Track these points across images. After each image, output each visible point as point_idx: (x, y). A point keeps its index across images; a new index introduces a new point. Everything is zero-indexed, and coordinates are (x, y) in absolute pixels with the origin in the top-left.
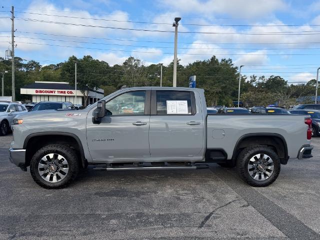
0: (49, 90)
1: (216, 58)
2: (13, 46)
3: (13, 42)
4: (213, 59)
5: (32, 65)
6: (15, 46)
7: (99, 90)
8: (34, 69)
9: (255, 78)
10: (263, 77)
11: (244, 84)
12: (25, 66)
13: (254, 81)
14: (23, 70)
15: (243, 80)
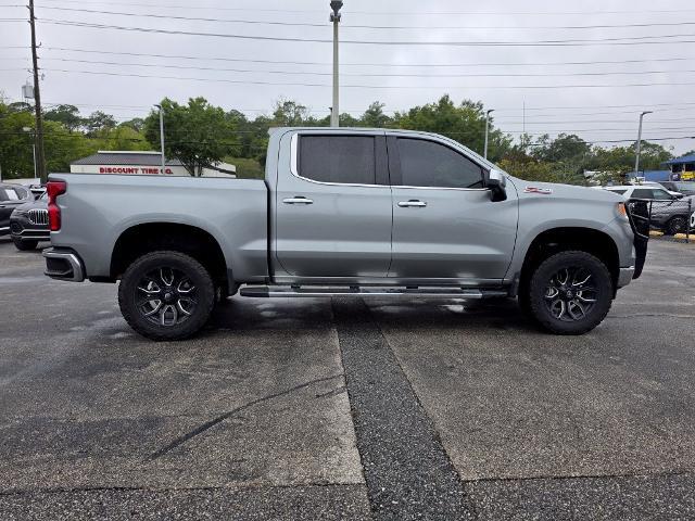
0: (126, 167)
1: (451, 99)
2: (36, 76)
3: (36, 68)
4: (444, 101)
5: (99, 119)
7: (220, 167)
8: (102, 127)
9: (528, 140)
10: (546, 137)
11: (508, 150)
12: (85, 121)
13: (526, 146)
14: (81, 130)
15: (506, 143)
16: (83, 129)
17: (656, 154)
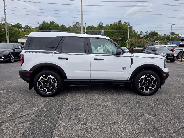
1: (122, 22)
2: (5, 15)
3: (5, 13)
4: (120, 22)
5: (27, 27)
6: (6, 15)
8: (28, 29)
9: (142, 33)
10: (148, 32)
12: (23, 28)
14: (22, 30)
15: (136, 34)
16: (23, 30)
17: (177, 37)
